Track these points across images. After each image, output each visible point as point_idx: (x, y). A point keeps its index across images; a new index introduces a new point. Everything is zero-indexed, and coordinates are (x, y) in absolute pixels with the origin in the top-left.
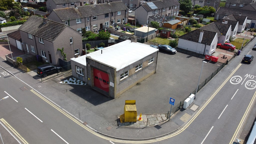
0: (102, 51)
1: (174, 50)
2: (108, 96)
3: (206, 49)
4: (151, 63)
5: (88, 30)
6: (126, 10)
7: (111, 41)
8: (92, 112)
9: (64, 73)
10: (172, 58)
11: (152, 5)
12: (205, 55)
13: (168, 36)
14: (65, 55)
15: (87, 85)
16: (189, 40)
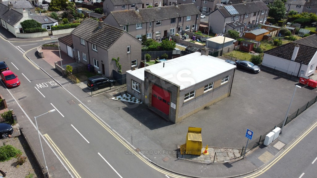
0: (164, 64)
1: (256, 68)
2: (168, 120)
3: (302, 69)
4: (225, 82)
5: (149, 38)
6: (197, 15)
7: (176, 53)
8: (146, 137)
9: (118, 88)
10: (254, 78)
11: (231, 9)
12: (299, 76)
13: (250, 50)
14: (120, 66)
15: (144, 103)
16: (279, 56)
